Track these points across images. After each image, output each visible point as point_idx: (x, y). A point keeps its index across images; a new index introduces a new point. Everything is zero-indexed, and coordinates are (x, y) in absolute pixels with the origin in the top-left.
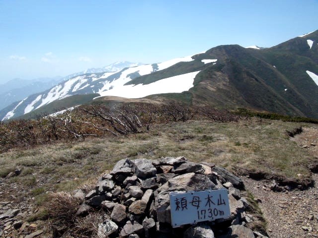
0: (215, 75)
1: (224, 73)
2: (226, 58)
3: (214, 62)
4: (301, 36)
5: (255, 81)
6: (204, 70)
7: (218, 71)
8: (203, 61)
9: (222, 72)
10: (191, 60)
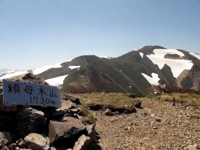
0: (80, 77)
1: (86, 76)
2: (87, 65)
3: (78, 68)
4: (136, 50)
5: (109, 81)
6: (71, 74)
7: (82, 75)
8: (69, 67)
9: (85, 75)
10: (60, 66)
